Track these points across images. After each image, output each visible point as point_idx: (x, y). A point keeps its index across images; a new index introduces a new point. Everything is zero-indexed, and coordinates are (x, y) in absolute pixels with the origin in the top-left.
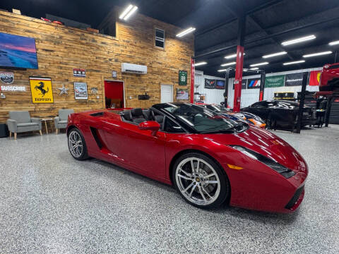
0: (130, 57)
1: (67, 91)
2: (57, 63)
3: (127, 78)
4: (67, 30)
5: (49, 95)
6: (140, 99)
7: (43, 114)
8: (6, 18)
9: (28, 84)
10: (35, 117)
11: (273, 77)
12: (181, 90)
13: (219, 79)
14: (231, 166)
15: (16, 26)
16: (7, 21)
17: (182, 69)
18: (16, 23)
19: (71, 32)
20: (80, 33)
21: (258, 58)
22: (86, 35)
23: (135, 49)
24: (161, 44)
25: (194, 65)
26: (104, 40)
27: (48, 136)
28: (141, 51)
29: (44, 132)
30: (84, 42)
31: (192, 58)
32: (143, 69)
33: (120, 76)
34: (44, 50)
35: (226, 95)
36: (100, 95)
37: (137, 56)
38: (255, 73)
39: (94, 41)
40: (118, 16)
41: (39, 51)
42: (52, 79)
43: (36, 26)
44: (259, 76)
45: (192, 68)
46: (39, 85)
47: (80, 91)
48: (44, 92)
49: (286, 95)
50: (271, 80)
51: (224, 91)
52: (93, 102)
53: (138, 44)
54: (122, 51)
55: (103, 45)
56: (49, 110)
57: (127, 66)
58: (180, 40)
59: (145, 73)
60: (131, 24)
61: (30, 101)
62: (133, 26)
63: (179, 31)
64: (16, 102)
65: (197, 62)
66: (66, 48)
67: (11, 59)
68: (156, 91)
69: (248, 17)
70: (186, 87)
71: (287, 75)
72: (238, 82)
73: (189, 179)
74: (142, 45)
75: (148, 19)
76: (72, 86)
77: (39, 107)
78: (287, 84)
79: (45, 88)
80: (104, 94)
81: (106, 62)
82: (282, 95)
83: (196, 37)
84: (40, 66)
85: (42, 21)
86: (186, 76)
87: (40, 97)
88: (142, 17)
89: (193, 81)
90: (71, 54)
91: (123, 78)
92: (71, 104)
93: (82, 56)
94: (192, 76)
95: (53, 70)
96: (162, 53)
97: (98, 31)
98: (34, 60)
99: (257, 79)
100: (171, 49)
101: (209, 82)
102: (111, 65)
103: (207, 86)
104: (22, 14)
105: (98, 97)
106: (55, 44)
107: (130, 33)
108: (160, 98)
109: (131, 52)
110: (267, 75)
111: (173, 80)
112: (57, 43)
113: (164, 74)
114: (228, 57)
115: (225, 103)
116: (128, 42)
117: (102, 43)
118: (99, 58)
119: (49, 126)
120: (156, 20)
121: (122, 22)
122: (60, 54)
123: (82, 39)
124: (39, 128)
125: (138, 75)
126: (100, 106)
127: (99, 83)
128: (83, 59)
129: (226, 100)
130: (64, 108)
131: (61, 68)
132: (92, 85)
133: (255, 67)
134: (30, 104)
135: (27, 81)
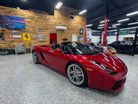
0: (60, 23)
1: (36, 37)
2: (32, 27)
3: (59, 32)
4: (36, 14)
5: (29, 39)
6: (63, 40)
7: (27, 46)
8: (15, 11)
9: (22, 35)
10: (24, 47)
11: (124, 30)
12: (81, 36)
13: (98, 31)
14: (88, 69)
15: (18, 13)
17: (81, 28)
19: (37, 15)
20: (40, 15)
21: (116, 22)
22: (43, 15)
23: (62, 20)
24: (72, 18)
25: (86, 26)
26: (50, 17)
27: (28, 54)
28: (64, 21)
29: (27, 53)
30: (42, 18)
31: (86, 23)
32: (65, 28)
33: (56, 31)
34: (27, 22)
35: (101, 38)
36: (48, 38)
37: (62, 23)
38: (114, 29)
39: (46, 18)
40: (55, 7)
41: (26, 22)
42: (30, 33)
43: (25, 13)
44: (117, 30)
45: (85, 27)
47: (40, 37)
48: (27, 38)
49: (129, 38)
50: (122, 32)
51: (100, 37)
52: (45, 41)
53: (63, 18)
54: (57, 21)
55: (49, 19)
56: (29, 44)
57: (58, 27)
58: (80, 15)
59: (66, 30)
60: (60, 10)
61: (22, 41)
62: (61, 11)
63: (80, 12)
64: (18, 41)
65: (87, 25)
66: (35, 21)
67: (16, 26)
68: (70, 37)
69: (110, 4)
70: (83, 35)
71: (130, 29)
72: (105, 33)
73: (72, 73)
74: (65, 18)
75: (67, 8)
76: (37, 35)
77: (26, 43)
78: (130, 34)
79: (28, 36)
80: (49, 38)
81: (50, 26)
82: (127, 39)
83: (87, 14)
84: (26, 28)
85: (27, 11)
86: (83, 31)
87: (26, 39)
88: (65, 7)
89: (86, 33)
90: (37, 23)
91: (57, 32)
92: (37, 42)
93: (41, 24)
94: (86, 31)
95: (31, 29)
96: (73, 21)
97: (47, 14)
98: (24, 26)
99: (116, 31)
100: (77, 19)
101: (93, 33)
102: (52, 27)
103: (93, 35)
104: (20, 9)
105: (47, 40)
106: (31, 20)
107: (60, 14)
108: (72, 40)
109: (60, 21)
110: (120, 30)
111: (77, 33)
112: (32, 19)
113: (74, 30)
114: (101, 22)
115: (100, 42)
116: (59, 17)
117: (49, 18)
118: (48, 24)
119: (29, 50)
120: (70, 8)
121: (57, 10)
122: (33, 23)
123: (41, 17)
124: (25, 51)
125: (63, 30)
126: (48, 43)
127: (48, 34)
128: (42, 25)
129: (101, 41)
130: (34, 44)
131: (33, 28)
132: (45, 35)
133: (114, 26)
134: (22, 42)
135: (21, 34)
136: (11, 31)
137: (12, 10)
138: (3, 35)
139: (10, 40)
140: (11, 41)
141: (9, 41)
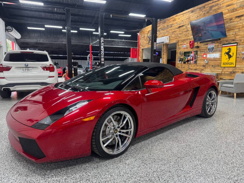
7: (226, 77)
9: (221, 51)
15: (222, 6)
16: (217, 4)
18: (222, 3)
41: (233, 19)
42: (238, 44)
46: (227, 51)
48: (230, 57)
56: (231, 73)
61: (219, 65)
64: (212, 66)
67: (211, 34)
77: (225, 70)
87: (226, 61)
95: (241, 35)
134: (219, 68)
135: (221, 49)
136: (206, 46)
137: (213, 4)
138: (196, 55)
139: (203, 63)
140: (204, 66)
141: (201, 66)
